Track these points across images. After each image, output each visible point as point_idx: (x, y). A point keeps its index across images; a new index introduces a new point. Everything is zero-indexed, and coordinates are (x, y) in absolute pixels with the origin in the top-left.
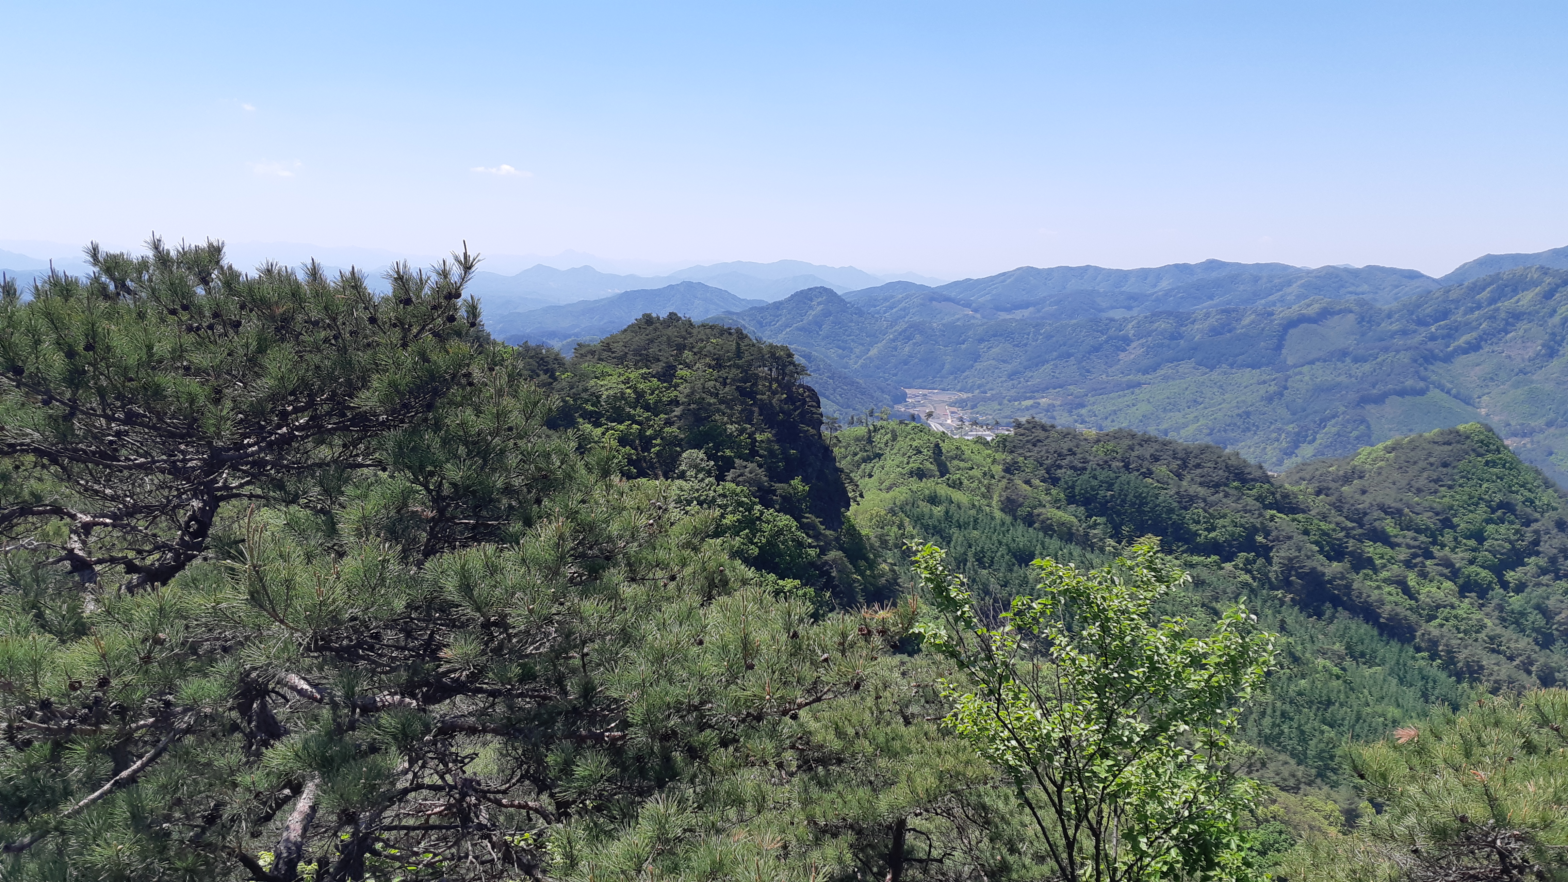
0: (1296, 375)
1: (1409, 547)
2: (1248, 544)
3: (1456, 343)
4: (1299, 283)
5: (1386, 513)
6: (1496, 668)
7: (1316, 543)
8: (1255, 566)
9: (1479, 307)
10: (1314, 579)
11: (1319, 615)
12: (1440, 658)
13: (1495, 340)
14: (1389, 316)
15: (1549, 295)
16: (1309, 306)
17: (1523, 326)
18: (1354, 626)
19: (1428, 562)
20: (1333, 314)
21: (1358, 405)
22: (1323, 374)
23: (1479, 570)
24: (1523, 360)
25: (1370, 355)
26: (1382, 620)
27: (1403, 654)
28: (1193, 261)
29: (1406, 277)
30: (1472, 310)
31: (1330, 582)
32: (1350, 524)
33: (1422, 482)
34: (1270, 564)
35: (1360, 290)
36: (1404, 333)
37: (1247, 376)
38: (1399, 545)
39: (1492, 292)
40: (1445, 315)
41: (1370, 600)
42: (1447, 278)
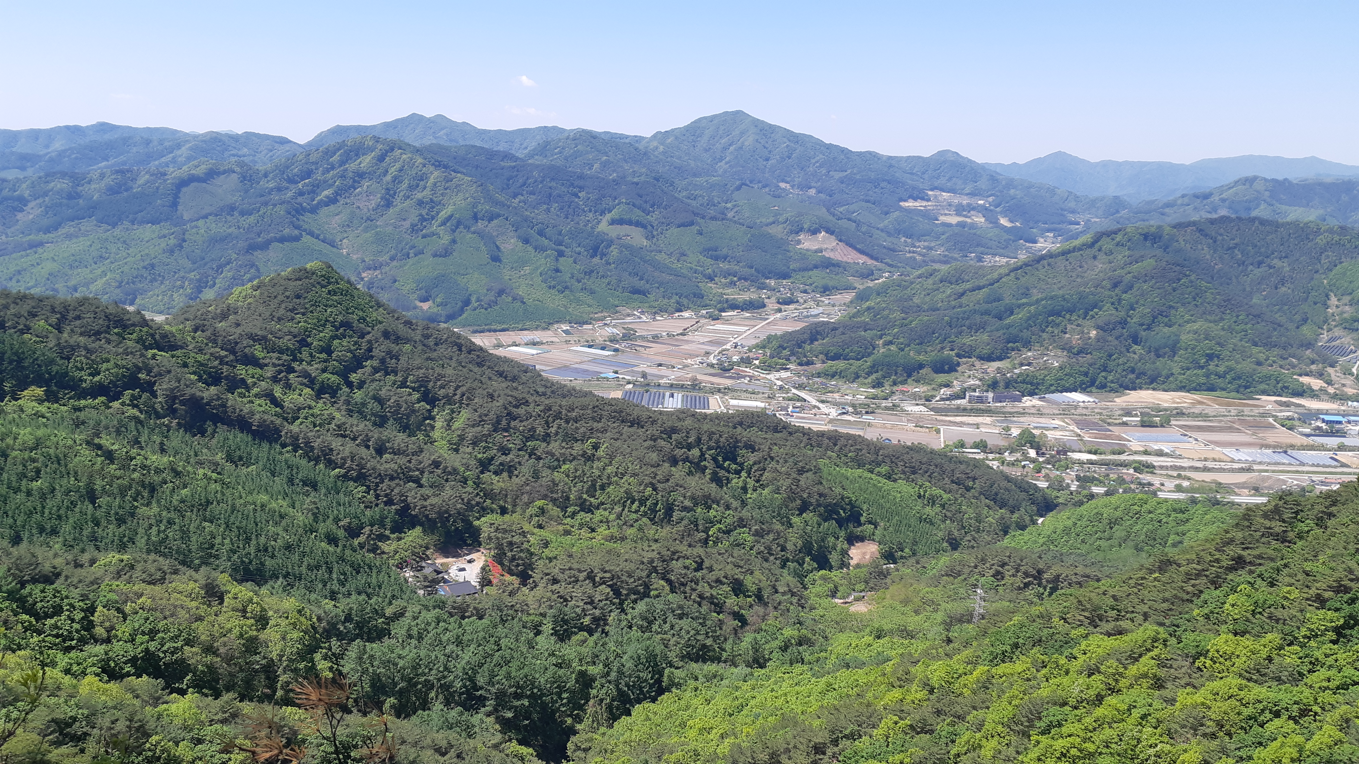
0: (192, 228)
1: (274, 365)
2: (131, 381)
3: (319, 198)
4: (187, 146)
5: (254, 341)
6: (341, 448)
7: (194, 373)
8: (142, 401)
9: (333, 168)
10: (195, 404)
11: (203, 433)
12: (301, 449)
13: (347, 195)
14: (266, 176)
15: (381, 159)
16: (196, 167)
17: (366, 184)
18: (231, 437)
19: (291, 376)
20: (219, 174)
21: (247, 252)
22: (216, 227)
23: (330, 376)
24: (369, 211)
25: (253, 209)
26: (254, 428)
27: (272, 452)
28: (83, 124)
29: (277, 142)
30: (328, 171)
31: (208, 404)
32: (223, 353)
33: (282, 312)
34: (155, 397)
35: (240, 153)
36: (279, 189)
37: (148, 231)
38: (266, 365)
39: (340, 155)
40: (309, 174)
41: (243, 413)
42: (310, 144)
